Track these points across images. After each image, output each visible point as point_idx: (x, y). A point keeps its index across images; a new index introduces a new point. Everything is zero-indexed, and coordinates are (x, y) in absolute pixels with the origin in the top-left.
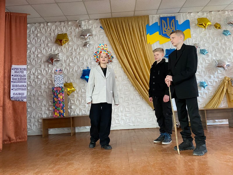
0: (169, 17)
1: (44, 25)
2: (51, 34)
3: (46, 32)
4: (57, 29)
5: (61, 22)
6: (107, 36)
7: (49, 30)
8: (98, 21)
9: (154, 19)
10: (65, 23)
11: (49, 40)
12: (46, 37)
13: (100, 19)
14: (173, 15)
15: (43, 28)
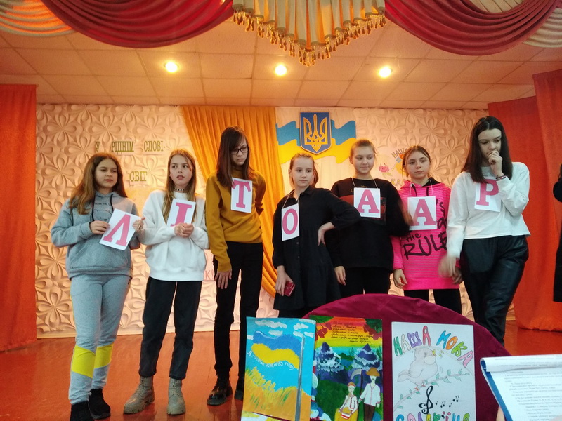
0: (317, 113)
1: (63, 108)
2: (76, 128)
3: (66, 122)
4: (89, 120)
5: (100, 106)
7: (72, 119)
8: (177, 109)
9: (290, 116)
10: (107, 108)
11: (71, 139)
12: (65, 135)
13: (181, 106)
14: (323, 110)
15: (60, 114)
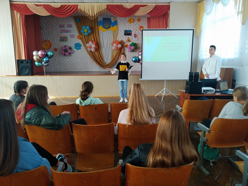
0: (107, 18)
2: (48, 23)
6: (76, 25)
7: (47, 20)
8: (72, 17)
9: (100, 19)
11: (47, 25)
13: (73, 17)
14: (109, 17)
15: (44, 19)
